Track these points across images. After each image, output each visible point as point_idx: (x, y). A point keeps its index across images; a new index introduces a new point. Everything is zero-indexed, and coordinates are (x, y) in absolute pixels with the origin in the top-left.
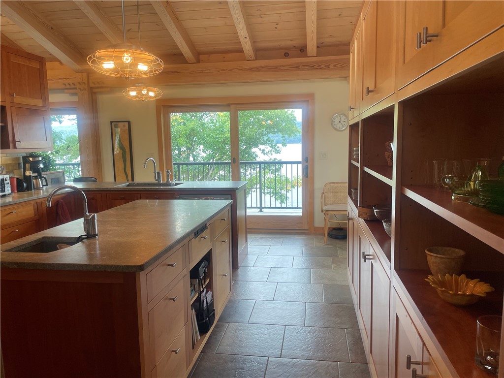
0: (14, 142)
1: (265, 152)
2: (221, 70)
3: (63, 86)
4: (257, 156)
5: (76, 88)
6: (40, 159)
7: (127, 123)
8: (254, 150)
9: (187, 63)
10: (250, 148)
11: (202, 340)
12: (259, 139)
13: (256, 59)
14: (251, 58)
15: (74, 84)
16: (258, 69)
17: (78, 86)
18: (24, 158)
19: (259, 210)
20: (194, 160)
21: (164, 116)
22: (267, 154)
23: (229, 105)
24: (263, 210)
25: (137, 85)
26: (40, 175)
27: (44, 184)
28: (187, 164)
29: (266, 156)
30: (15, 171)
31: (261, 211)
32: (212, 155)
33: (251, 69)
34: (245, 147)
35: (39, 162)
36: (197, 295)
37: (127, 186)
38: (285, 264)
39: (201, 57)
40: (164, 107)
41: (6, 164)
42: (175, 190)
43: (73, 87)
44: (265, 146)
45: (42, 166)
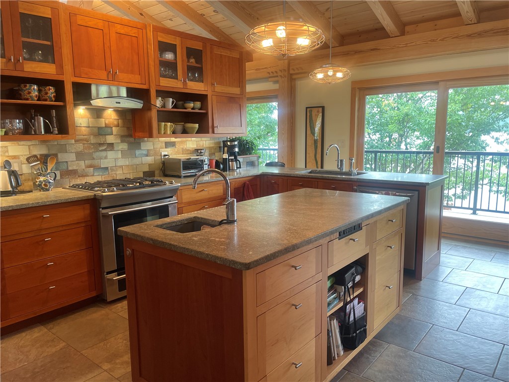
0: (213, 127)
1: (499, 141)
2: (430, 41)
3: (268, 75)
4: (487, 145)
5: (277, 76)
6: (236, 143)
7: (321, 108)
8: (483, 137)
9: (389, 37)
10: (479, 135)
11: (345, 356)
12: (492, 124)
13: (479, 22)
14: (471, 21)
15: (276, 72)
16: (480, 35)
17: (280, 74)
18: (224, 142)
19: (472, 211)
20: (407, 148)
21: (359, 100)
22: (502, 143)
23: (437, 83)
24: (477, 212)
25: (324, 66)
26: (236, 158)
27: (239, 166)
28: (398, 153)
29: (500, 145)
30: (217, 154)
31: (474, 213)
32: (428, 143)
33: (469, 36)
34: (471, 134)
35: (234, 146)
36: (341, 304)
37: (309, 173)
38: (489, 286)
39: (407, 28)
40: (360, 89)
41: (209, 147)
42: (353, 180)
43: (275, 74)
44: (501, 133)
45: (237, 150)
